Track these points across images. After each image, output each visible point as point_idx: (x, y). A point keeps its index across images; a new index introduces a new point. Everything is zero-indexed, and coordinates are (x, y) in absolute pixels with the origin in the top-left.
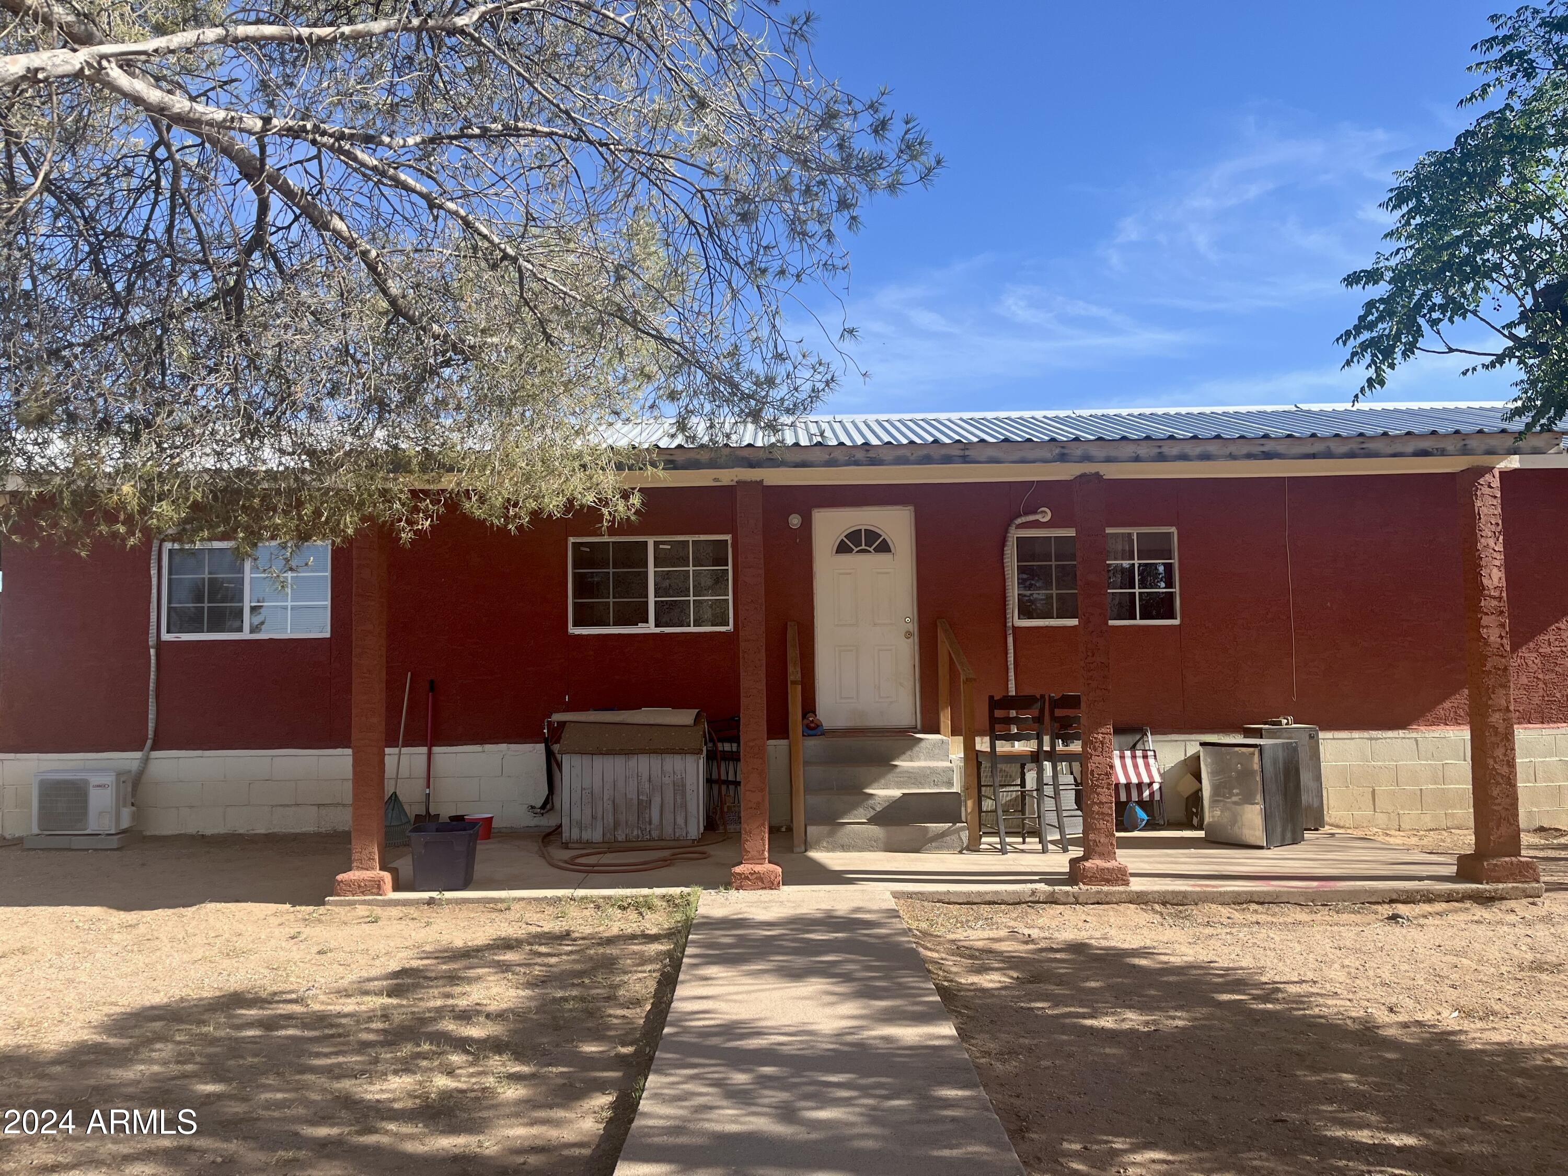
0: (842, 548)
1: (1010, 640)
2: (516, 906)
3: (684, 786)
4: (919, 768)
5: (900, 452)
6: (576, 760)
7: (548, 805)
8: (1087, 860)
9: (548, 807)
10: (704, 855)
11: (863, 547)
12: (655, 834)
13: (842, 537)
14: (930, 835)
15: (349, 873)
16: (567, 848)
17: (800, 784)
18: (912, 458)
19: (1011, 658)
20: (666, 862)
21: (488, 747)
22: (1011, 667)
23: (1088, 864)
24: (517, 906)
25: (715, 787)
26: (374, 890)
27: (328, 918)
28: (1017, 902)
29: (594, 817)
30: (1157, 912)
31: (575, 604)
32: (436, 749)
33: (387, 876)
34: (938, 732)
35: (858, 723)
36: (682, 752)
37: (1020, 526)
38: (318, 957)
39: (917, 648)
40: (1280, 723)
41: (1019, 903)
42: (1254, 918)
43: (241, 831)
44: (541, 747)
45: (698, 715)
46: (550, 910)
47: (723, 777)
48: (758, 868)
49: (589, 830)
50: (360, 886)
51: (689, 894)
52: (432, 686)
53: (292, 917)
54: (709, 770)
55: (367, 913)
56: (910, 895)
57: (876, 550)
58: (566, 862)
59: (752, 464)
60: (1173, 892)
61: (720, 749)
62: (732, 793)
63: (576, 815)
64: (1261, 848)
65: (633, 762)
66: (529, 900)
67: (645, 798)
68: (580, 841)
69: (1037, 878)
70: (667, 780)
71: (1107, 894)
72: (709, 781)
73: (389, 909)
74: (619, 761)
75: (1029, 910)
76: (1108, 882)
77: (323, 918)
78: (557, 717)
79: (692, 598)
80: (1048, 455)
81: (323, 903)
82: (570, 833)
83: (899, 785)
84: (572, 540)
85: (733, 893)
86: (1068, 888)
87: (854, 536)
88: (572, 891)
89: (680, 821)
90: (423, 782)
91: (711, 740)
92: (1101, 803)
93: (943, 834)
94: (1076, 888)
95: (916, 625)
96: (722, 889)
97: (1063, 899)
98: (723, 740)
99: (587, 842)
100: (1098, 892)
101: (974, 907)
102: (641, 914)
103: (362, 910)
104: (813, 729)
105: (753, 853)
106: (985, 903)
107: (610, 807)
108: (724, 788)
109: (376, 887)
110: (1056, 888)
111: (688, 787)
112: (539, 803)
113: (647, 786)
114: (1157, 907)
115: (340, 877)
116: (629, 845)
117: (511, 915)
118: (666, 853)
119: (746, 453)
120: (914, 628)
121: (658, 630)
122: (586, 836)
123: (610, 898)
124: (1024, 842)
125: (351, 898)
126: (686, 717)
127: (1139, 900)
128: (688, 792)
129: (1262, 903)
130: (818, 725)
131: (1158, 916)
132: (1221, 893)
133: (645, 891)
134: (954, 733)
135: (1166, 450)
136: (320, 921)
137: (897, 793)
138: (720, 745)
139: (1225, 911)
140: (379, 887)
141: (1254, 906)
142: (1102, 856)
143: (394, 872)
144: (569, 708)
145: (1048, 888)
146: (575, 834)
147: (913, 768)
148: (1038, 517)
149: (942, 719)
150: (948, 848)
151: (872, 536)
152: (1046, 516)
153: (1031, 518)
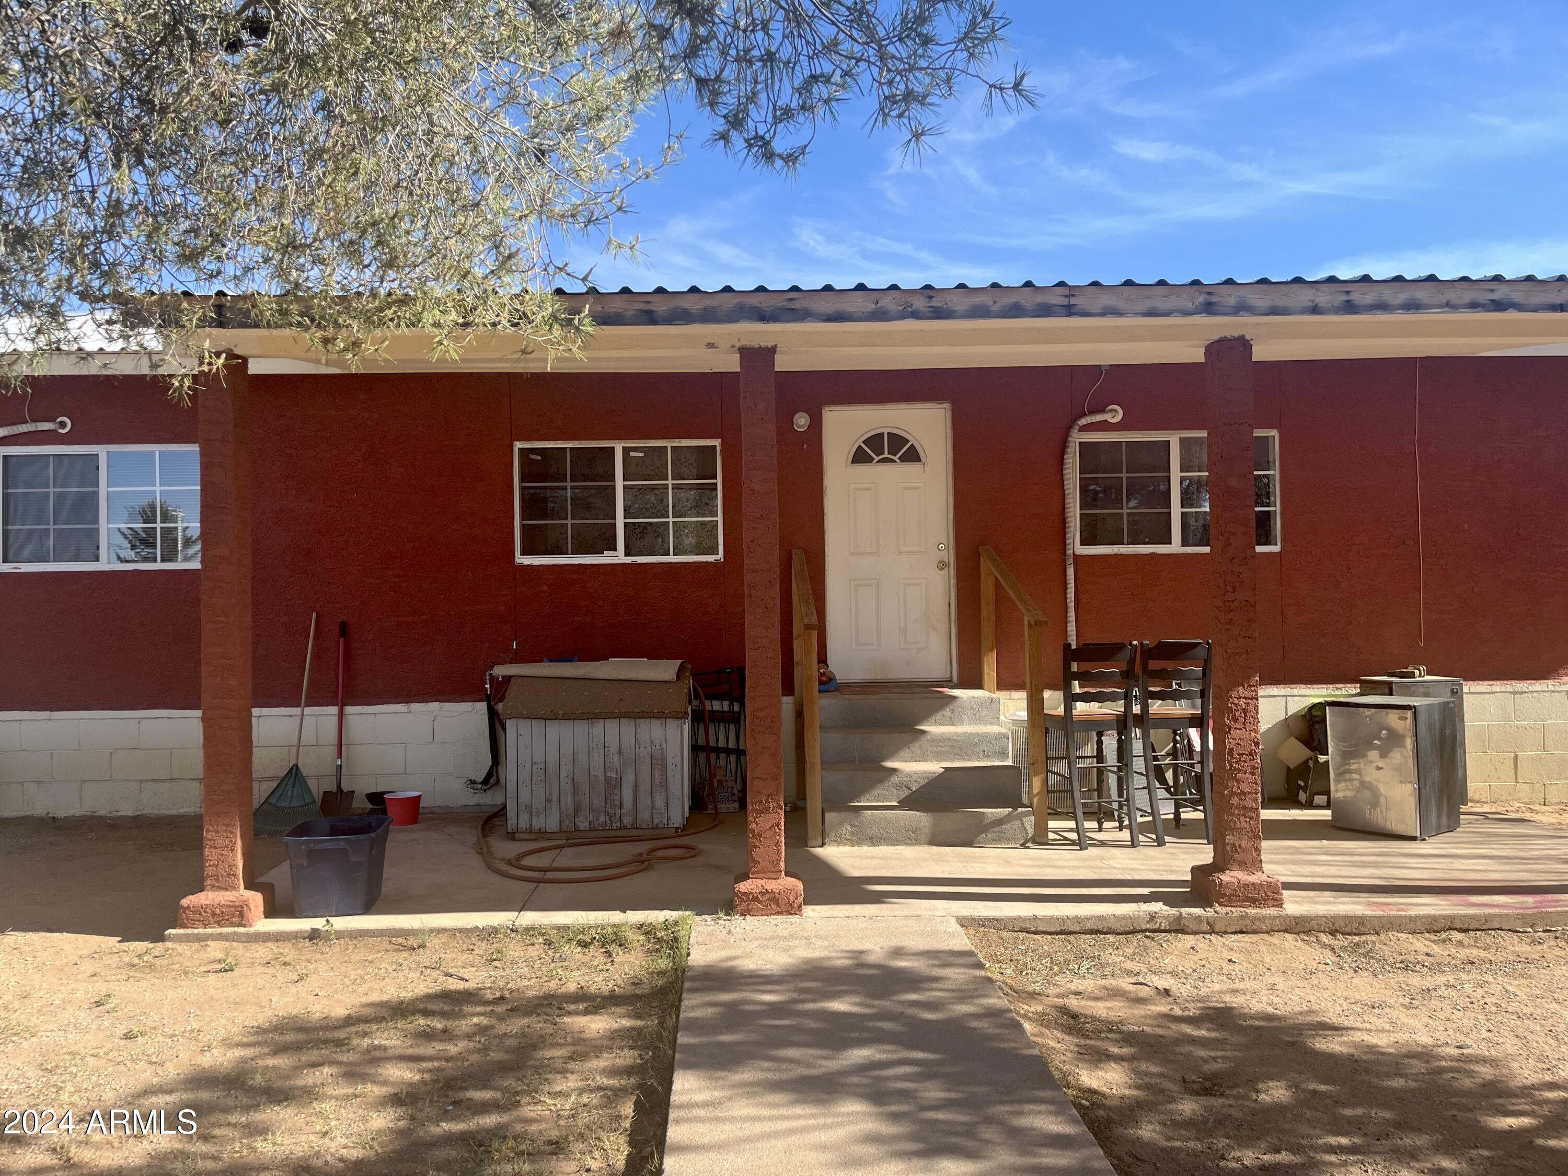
0: (860, 457)
1: (1071, 571)
2: (434, 942)
3: (664, 758)
4: (965, 734)
5: (978, 300)
6: (524, 726)
7: (492, 779)
8: (1222, 870)
9: (492, 781)
10: (692, 852)
11: (886, 455)
12: (627, 821)
13: (860, 443)
14: (986, 821)
15: (201, 895)
16: (514, 839)
17: (814, 756)
18: (995, 308)
19: (1071, 594)
20: (643, 863)
21: (416, 707)
22: (1071, 605)
23: (1226, 877)
24: (436, 941)
25: (702, 756)
26: (235, 920)
27: (165, 962)
28: (1130, 930)
29: (548, 800)
30: (1324, 946)
31: (523, 527)
32: (349, 709)
33: (256, 900)
34: (980, 686)
35: (879, 676)
36: (661, 715)
37: (1085, 428)
38: (123, 1042)
39: (953, 581)
40: (1412, 675)
41: (1133, 932)
42: (1463, 953)
43: (102, 813)
44: (482, 706)
45: (681, 668)
46: (482, 948)
47: (712, 743)
48: (771, 885)
49: (542, 818)
50: (214, 914)
51: (676, 923)
52: (344, 629)
53: (114, 961)
54: (694, 736)
55: (220, 956)
56: (983, 923)
57: (902, 459)
58: (510, 863)
59: (764, 317)
60: (1346, 917)
61: (708, 708)
62: (723, 763)
63: (525, 797)
64: (1413, 839)
65: (598, 728)
66: (453, 933)
67: (614, 775)
68: (530, 831)
69: (1145, 891)
70: (642, 752)
71: (1255, 919)
72: (695, 748)
73: (254, 946)
74: (581, 727)
75: (1147, 941)
76: (1254, 902)
77: (158, 962)
78: (500, 671)
79: (671, 520)
80: (1189, 305)
81: (161, 938)
82: (516, 819)
83: (938, 757)
84: (518, 445)
85: (737, 919)
86: (1198, 911)
87: (875, 442)
88: (512, 915)
89: (660, 803)
90: (333, 751)
91: (697, 697)
92: (1243, 793)
93: (1000, 822)
94: (1209, 913)
95: (952, 553)
96: (721, 914)
97: (1193, 927)
98: (712, 697)
99: (540, 832)
100: (1242, 918)
101: (1071, 938)
102: (609, 954)
103: (215, 950)
104: (827, 683)
105: (764, 864)
106: (1085, 933)
107: (569, 788)
108: (713, 756)
109: (238, 915)
110: (1185, 911)
111: (670, 761)
112: (481, 778)
113: (616, 759)
114: (1324, 938)
115: (185, 902)
116: (593, 834)
117: (425, 957)
118: (643, 847)
119: (755, 300)
120: (949, 556)
121: (629, 560)
122: (538, 823)
123: (565, 928)
124: (1100, 829)
125: (201, 931)
126: (666, 670)
127: (1299, 928)
128: (670, 767)
129: (1465, 931)
130: (831, 679)
131: (1328, 953)
132: (1411, 918)
133: (615, 917)
134: (1002, 685)
135: (1356, 297)
136: (151, 967)
137: (935, 767)
138: (707, 703)
139: (1420, 944)
140: (242, 915)
141: (1456, 936)
142: (1243, 865)
143: (268, 891)
144: (517, 659)
145: (1173, 912)
146: (524, 823)
147: (957, 734)
148: (1107, 417)
149: (986, 670)
150: (1008, 840)
151: (897, 441)
152: (1115, 415)
153: (1099, 418)
